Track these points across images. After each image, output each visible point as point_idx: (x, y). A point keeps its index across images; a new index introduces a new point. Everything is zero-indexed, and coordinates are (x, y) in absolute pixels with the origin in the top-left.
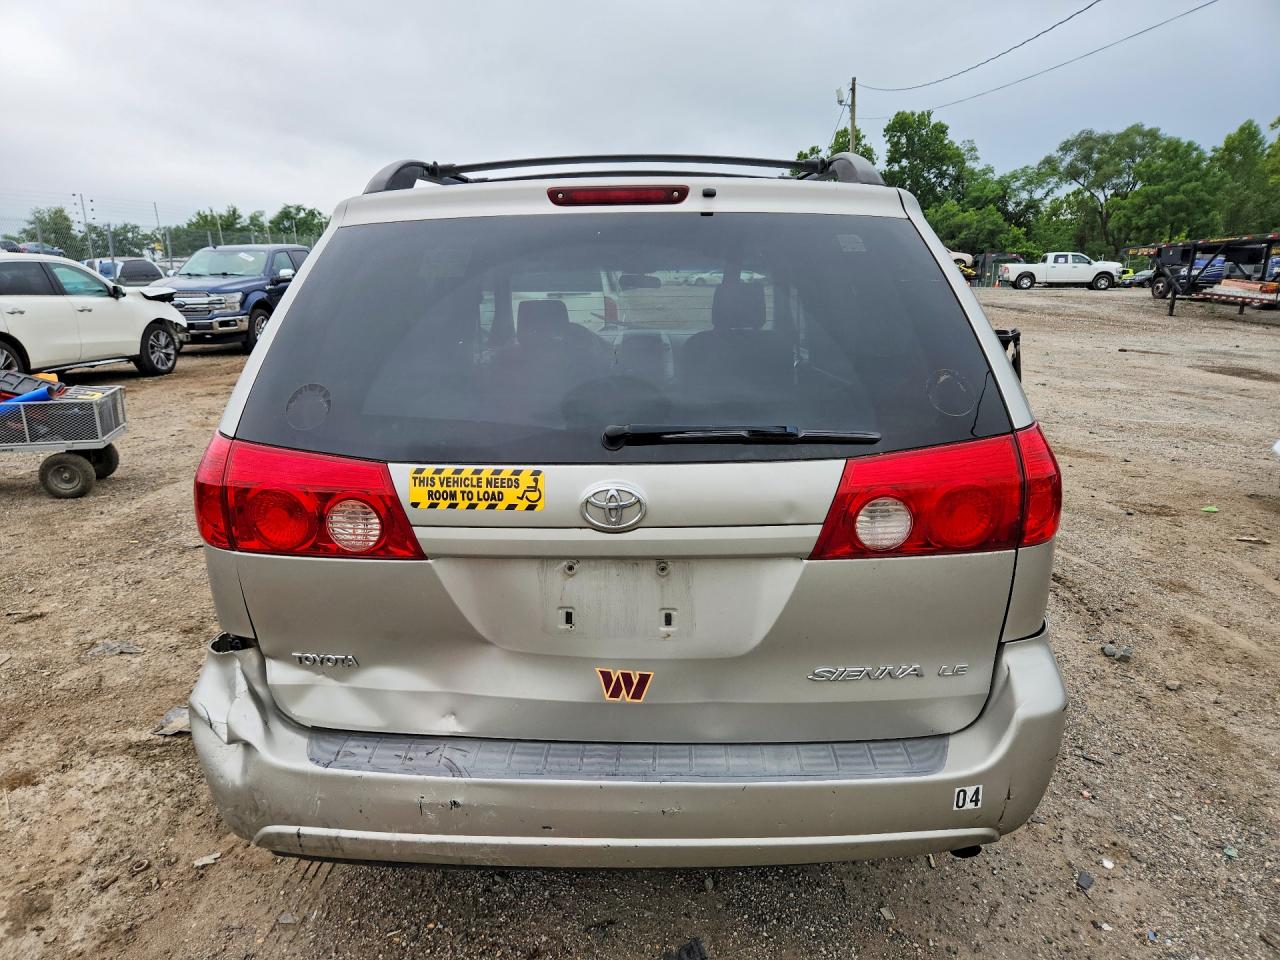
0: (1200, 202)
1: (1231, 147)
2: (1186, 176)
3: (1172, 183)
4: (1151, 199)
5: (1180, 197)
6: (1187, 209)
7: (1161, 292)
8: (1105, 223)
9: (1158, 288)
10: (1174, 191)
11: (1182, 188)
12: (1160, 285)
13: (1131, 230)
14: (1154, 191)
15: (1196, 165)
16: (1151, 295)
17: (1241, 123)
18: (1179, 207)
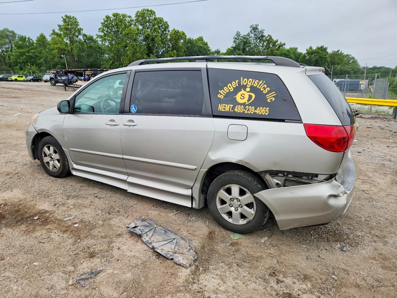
0: (37, 56)
1: (38, 40)
2: (30, 47)
3: (27, 49)
4: (22, 54)
5: (31, 54)
6: (33, 58)
7: (54, 84)
8: (4, 60)
9: (52, 82)
10: (28, 52)
11: (31, 51)
12: (53, 82)
13: (18, 63)
14: (22, 51)
15: (33, 45)
16: (51, 85)
17: (40, 33)
18: (31, 57)
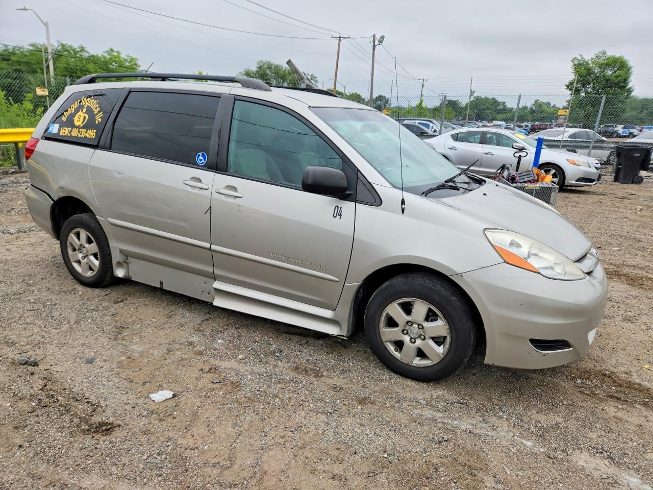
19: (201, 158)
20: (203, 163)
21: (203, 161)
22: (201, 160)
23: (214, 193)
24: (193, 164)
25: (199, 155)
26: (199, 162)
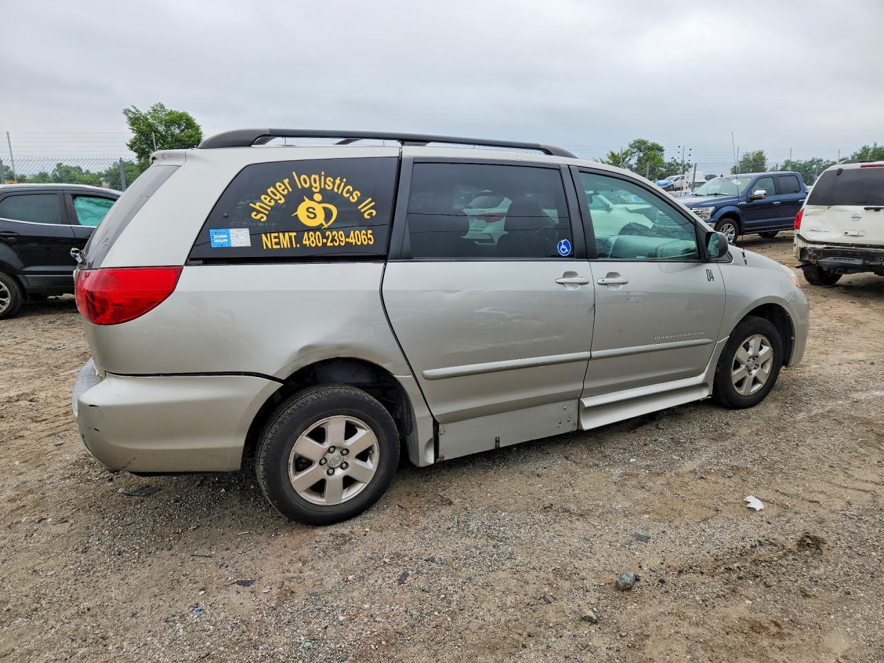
19: (563, 246)
20: (567, 253)
21: (567, 250)
22: (564, 250)
23: (597, 286)
24: (555, 256)
25: (561, 245)
26: (562, 253)
